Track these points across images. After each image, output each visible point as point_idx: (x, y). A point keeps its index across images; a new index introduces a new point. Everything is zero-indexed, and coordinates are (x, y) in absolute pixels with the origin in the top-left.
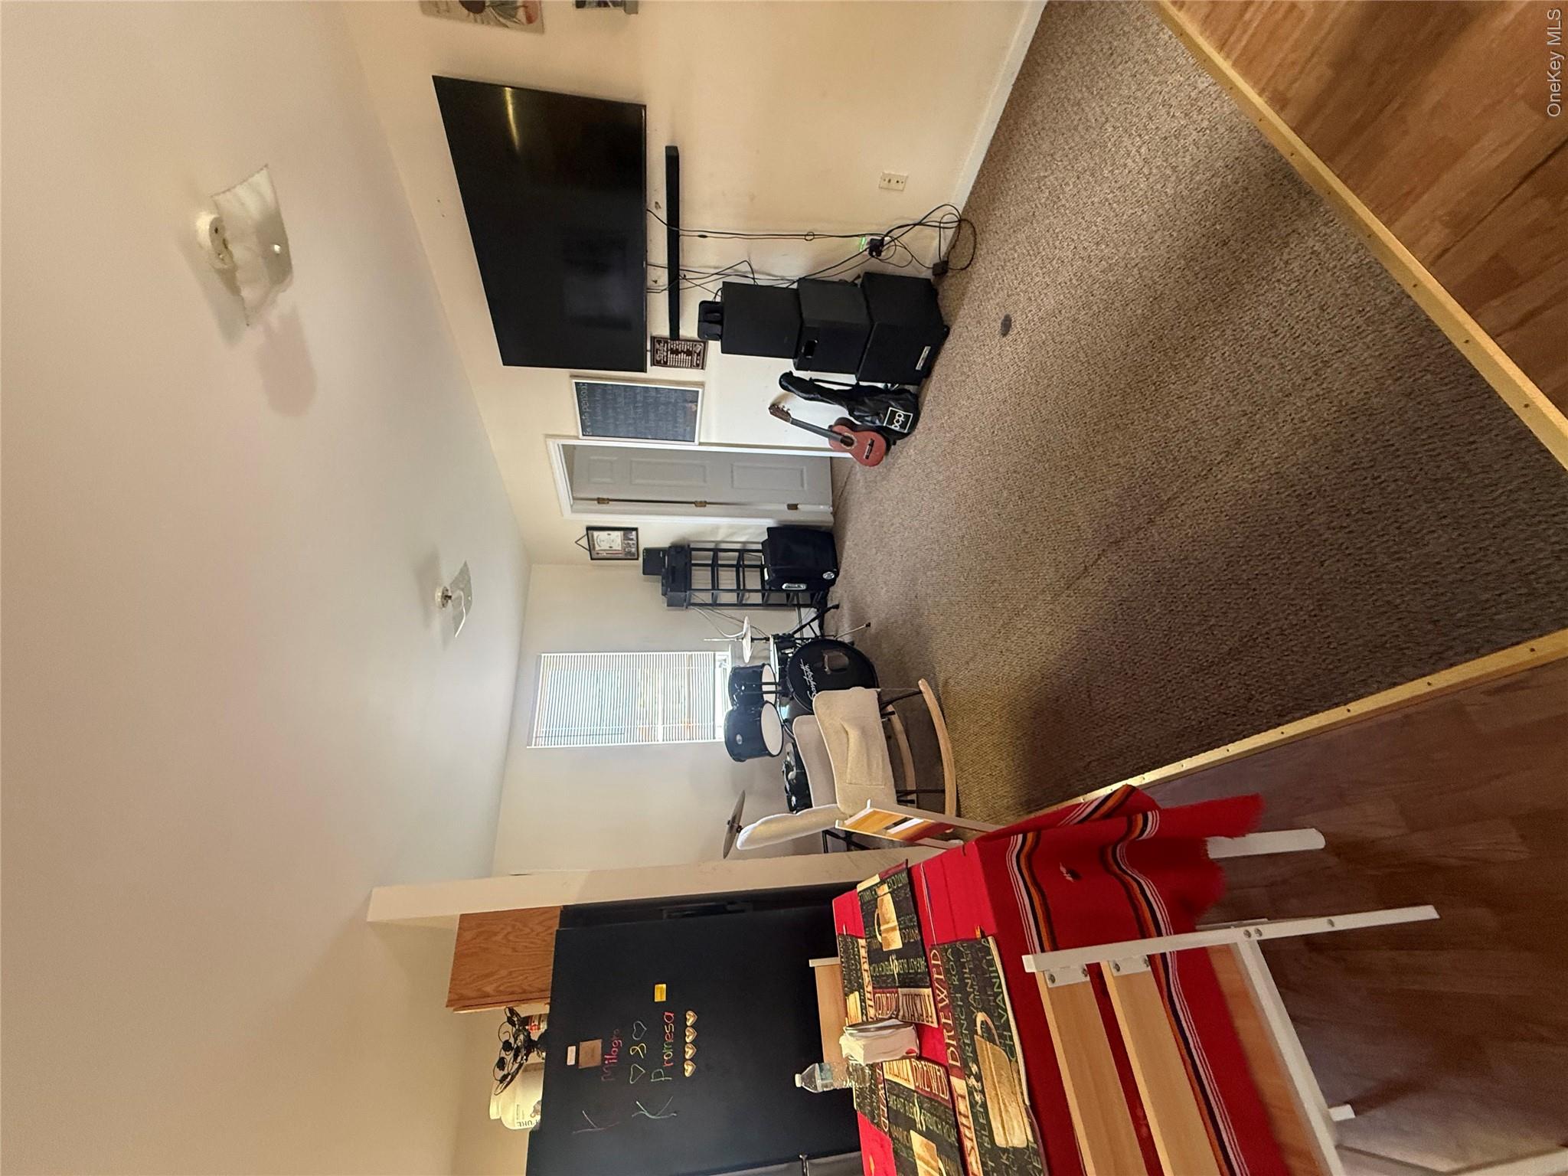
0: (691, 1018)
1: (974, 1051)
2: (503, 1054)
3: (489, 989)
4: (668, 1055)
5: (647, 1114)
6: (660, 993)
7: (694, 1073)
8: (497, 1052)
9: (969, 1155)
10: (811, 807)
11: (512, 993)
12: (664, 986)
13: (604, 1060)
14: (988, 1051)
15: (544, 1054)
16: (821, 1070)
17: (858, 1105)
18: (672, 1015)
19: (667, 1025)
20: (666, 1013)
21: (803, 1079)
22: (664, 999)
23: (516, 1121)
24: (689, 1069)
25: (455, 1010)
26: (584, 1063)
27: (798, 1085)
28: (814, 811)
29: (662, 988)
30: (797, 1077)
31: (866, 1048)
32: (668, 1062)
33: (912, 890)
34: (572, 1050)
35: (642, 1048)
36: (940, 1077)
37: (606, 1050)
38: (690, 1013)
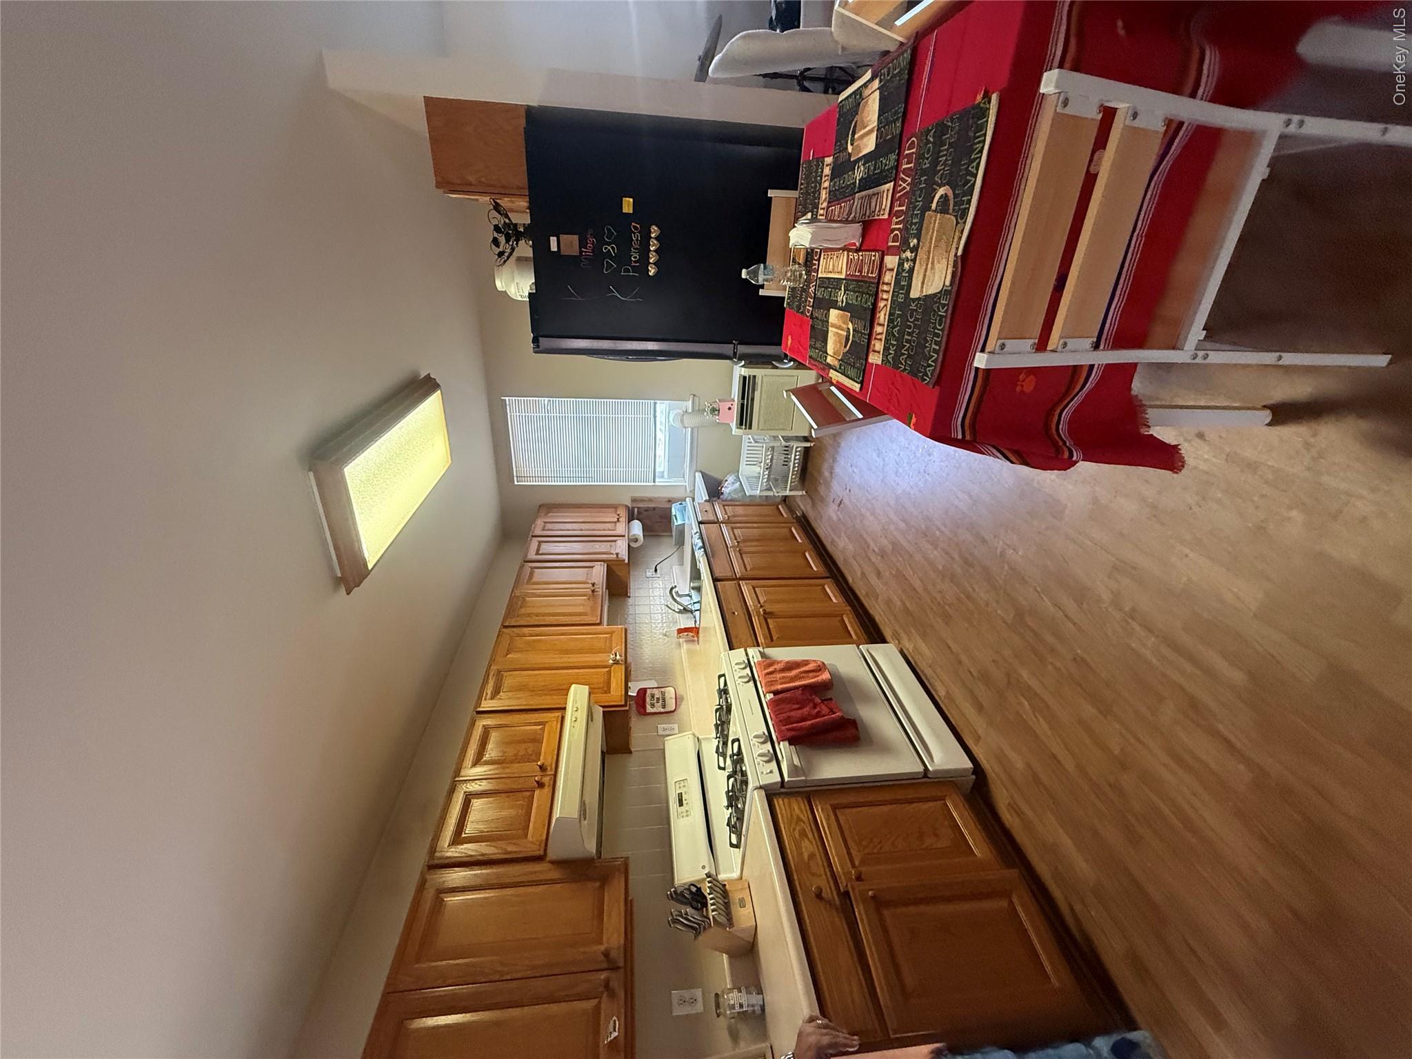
0: (655, 231)
1: (920, 230)
2: (496, 235)
3: (471, 179)
4: (635, 258)
5: (619, 296)
6: (628, 205)
7: (656, 274)
8: (492, 234)
9: (879, 312)
10: (799, 27)
11: (493, 186)
12: (631, 200)
13: (581, 252)
14: (934, 222)
15: (531, 242)
16: (765, 268)
17: (788, 304)
18: (638, 226)
19: (634, 233)
20: (633, 224)
21: (748, 273)
22: (631, 212)
23: (518, 294)
24: (652, 272)
25: (445, 193)
26: (564, 252)
27: (744, 276)
28: (803, 33)
29: (629, 201)
30: (744, 271)
31: (813, 234)
32: (635, 262)
33: (911, 73)
34: (553, 240)
35: (613, 248)
36: (874, 261)
37: (583, 244)
38: (654, 227)
